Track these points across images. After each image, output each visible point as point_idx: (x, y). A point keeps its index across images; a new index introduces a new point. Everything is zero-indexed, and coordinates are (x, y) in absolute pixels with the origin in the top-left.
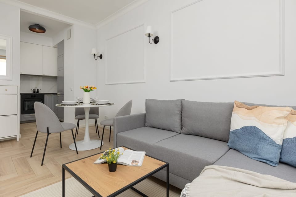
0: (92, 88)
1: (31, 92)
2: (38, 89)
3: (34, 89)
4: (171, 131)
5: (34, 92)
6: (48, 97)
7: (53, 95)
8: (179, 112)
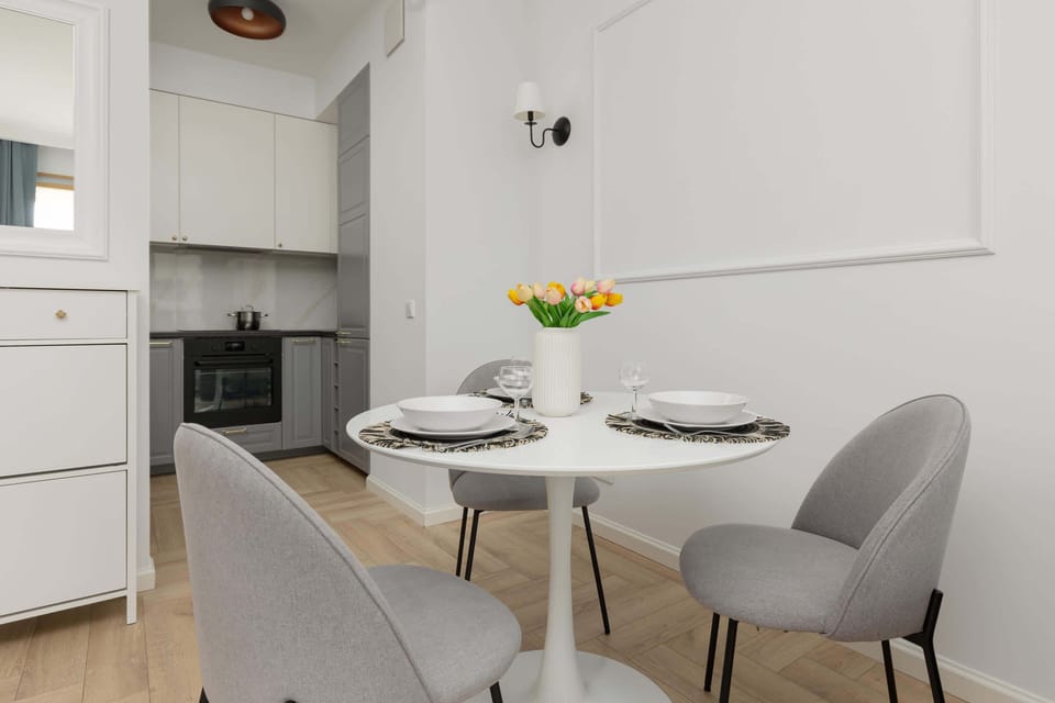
1: (228, 325)
2: (255, 315)
3: (239, 314)
5: (241, 325)
6: (296, 348)
7: (318, 339)
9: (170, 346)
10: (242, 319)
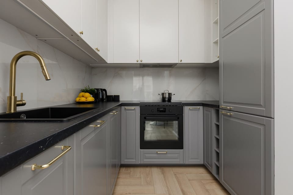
2: (170, 94)
3: (163, 94)
9: (134, 110)
10: (164, 96)
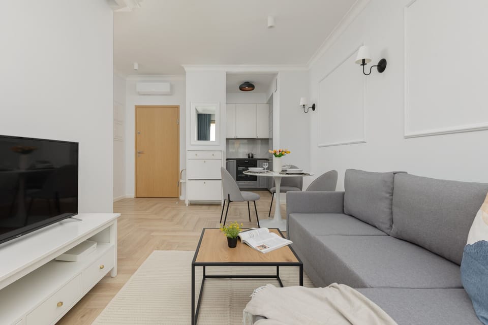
0: (283, 153)
1: (247, 157)
2: (252, 155)
3: (249, 154)
4: (375, 227)
5: (249, 157)
6: (260, 162)
7: (266, 161)
8: (388, 195)
